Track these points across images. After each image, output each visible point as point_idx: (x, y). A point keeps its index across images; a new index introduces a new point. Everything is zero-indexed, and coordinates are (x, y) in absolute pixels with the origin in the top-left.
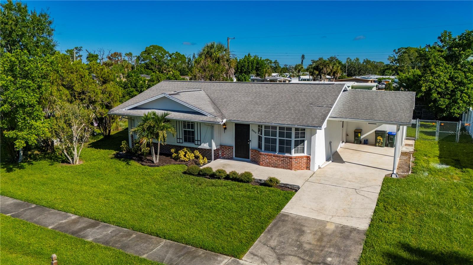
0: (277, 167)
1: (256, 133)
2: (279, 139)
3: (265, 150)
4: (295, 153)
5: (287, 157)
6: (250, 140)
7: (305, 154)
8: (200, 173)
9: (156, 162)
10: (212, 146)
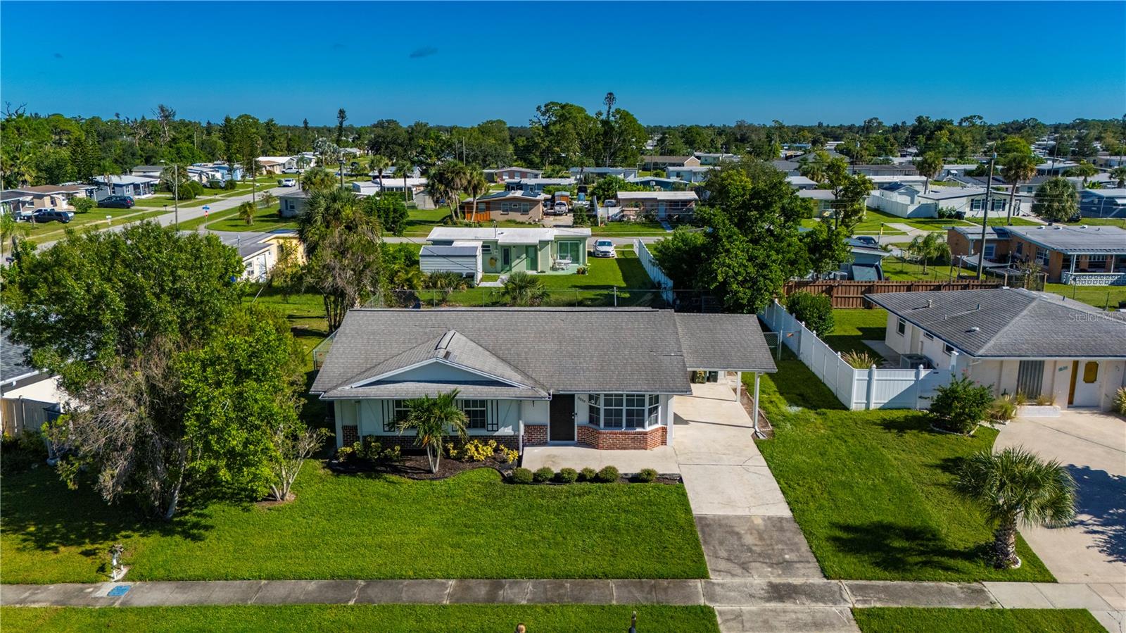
0: (625, 449)
1: (584, 402)
2: (627, 409)
3: (605, 426)
4: (650, 424)
5: (640, 433)
6: (575, 412)
7: (659, 425)
8: (538, 478)
9: (436, 469)
10: (519, 431)
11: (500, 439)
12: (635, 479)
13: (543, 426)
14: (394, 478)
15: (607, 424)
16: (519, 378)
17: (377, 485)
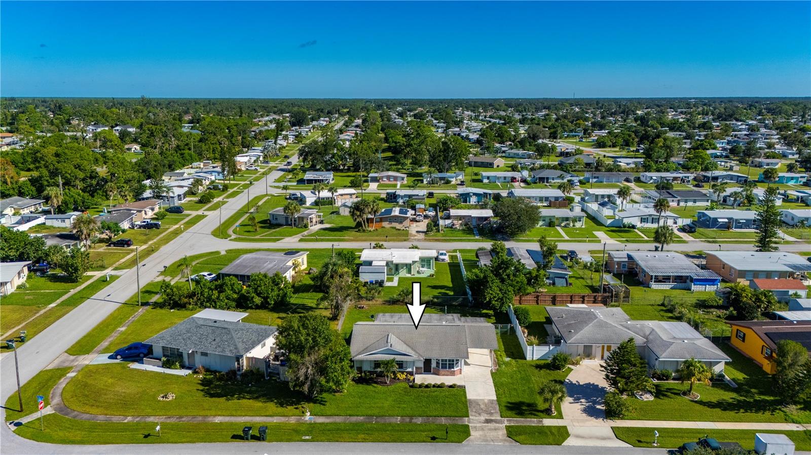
0: (448, 376)
1: (435, 362)
4: (455, 368)
5: (452, 370)
6: (432, 365)
8: (420, 386)
9: (388, 382)
10: (414, 370)
11: (407, 372)
12: (451, 387)
13: (421, 368)
14: (375, 385)
15: (442, 368)
16: (414, 353)
17: (370, 388)
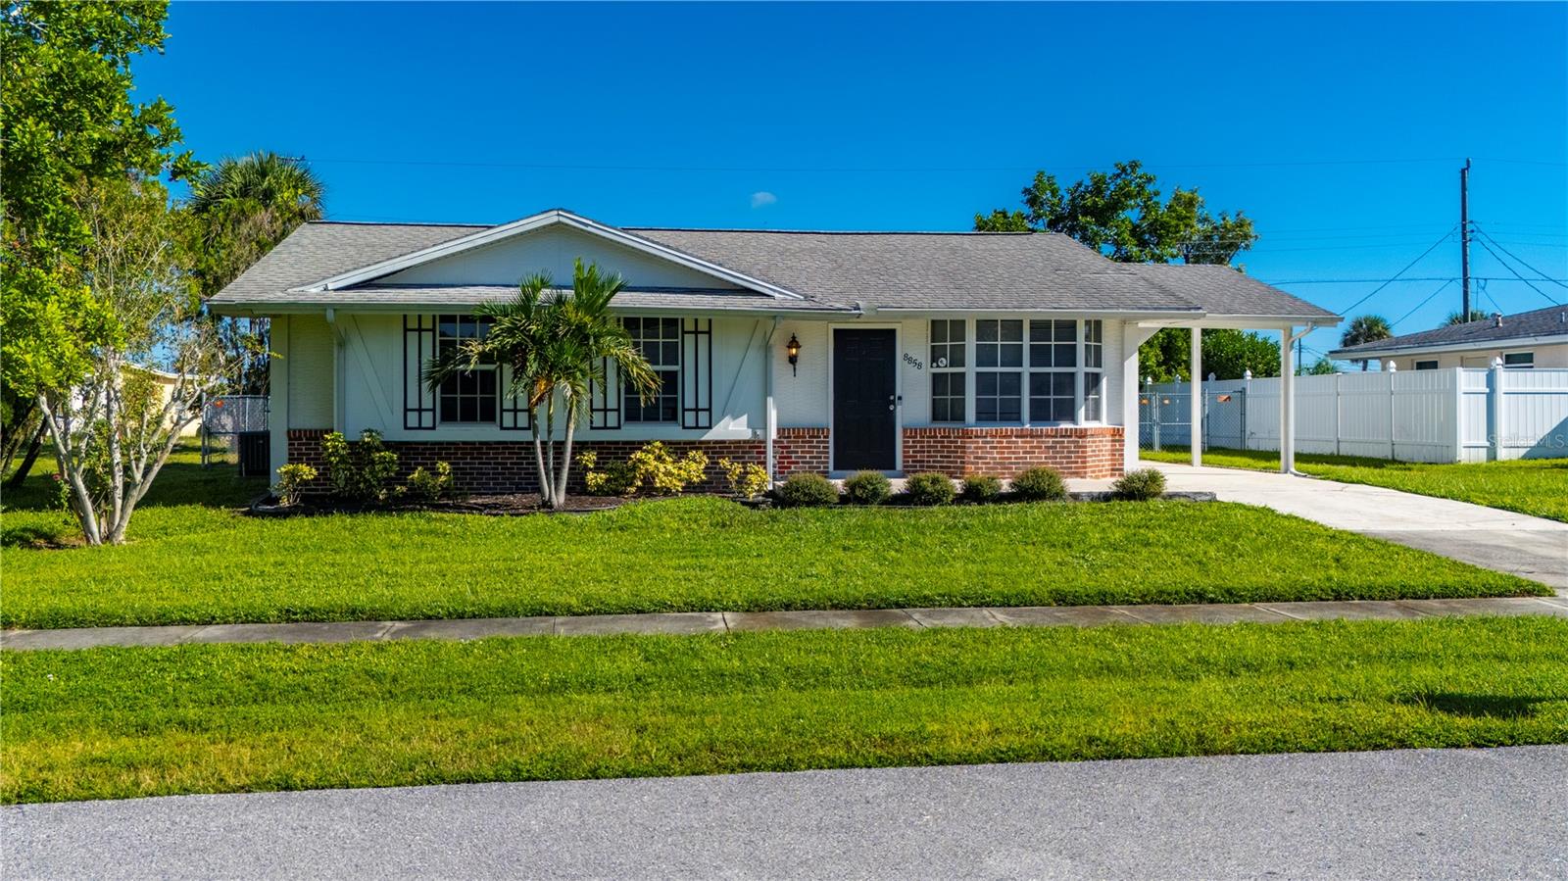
1: (920, 366)
2: (1032, 374)
4: (1087, 419)
5: (1067, 434)
6: (898, 392)
7: (1104, 423)
10: (765, 428)
11: (717, 449)
13: (815, 432)
15: (985, 414)
